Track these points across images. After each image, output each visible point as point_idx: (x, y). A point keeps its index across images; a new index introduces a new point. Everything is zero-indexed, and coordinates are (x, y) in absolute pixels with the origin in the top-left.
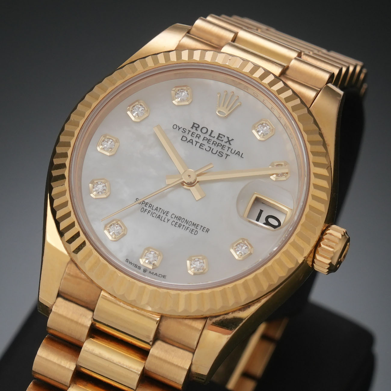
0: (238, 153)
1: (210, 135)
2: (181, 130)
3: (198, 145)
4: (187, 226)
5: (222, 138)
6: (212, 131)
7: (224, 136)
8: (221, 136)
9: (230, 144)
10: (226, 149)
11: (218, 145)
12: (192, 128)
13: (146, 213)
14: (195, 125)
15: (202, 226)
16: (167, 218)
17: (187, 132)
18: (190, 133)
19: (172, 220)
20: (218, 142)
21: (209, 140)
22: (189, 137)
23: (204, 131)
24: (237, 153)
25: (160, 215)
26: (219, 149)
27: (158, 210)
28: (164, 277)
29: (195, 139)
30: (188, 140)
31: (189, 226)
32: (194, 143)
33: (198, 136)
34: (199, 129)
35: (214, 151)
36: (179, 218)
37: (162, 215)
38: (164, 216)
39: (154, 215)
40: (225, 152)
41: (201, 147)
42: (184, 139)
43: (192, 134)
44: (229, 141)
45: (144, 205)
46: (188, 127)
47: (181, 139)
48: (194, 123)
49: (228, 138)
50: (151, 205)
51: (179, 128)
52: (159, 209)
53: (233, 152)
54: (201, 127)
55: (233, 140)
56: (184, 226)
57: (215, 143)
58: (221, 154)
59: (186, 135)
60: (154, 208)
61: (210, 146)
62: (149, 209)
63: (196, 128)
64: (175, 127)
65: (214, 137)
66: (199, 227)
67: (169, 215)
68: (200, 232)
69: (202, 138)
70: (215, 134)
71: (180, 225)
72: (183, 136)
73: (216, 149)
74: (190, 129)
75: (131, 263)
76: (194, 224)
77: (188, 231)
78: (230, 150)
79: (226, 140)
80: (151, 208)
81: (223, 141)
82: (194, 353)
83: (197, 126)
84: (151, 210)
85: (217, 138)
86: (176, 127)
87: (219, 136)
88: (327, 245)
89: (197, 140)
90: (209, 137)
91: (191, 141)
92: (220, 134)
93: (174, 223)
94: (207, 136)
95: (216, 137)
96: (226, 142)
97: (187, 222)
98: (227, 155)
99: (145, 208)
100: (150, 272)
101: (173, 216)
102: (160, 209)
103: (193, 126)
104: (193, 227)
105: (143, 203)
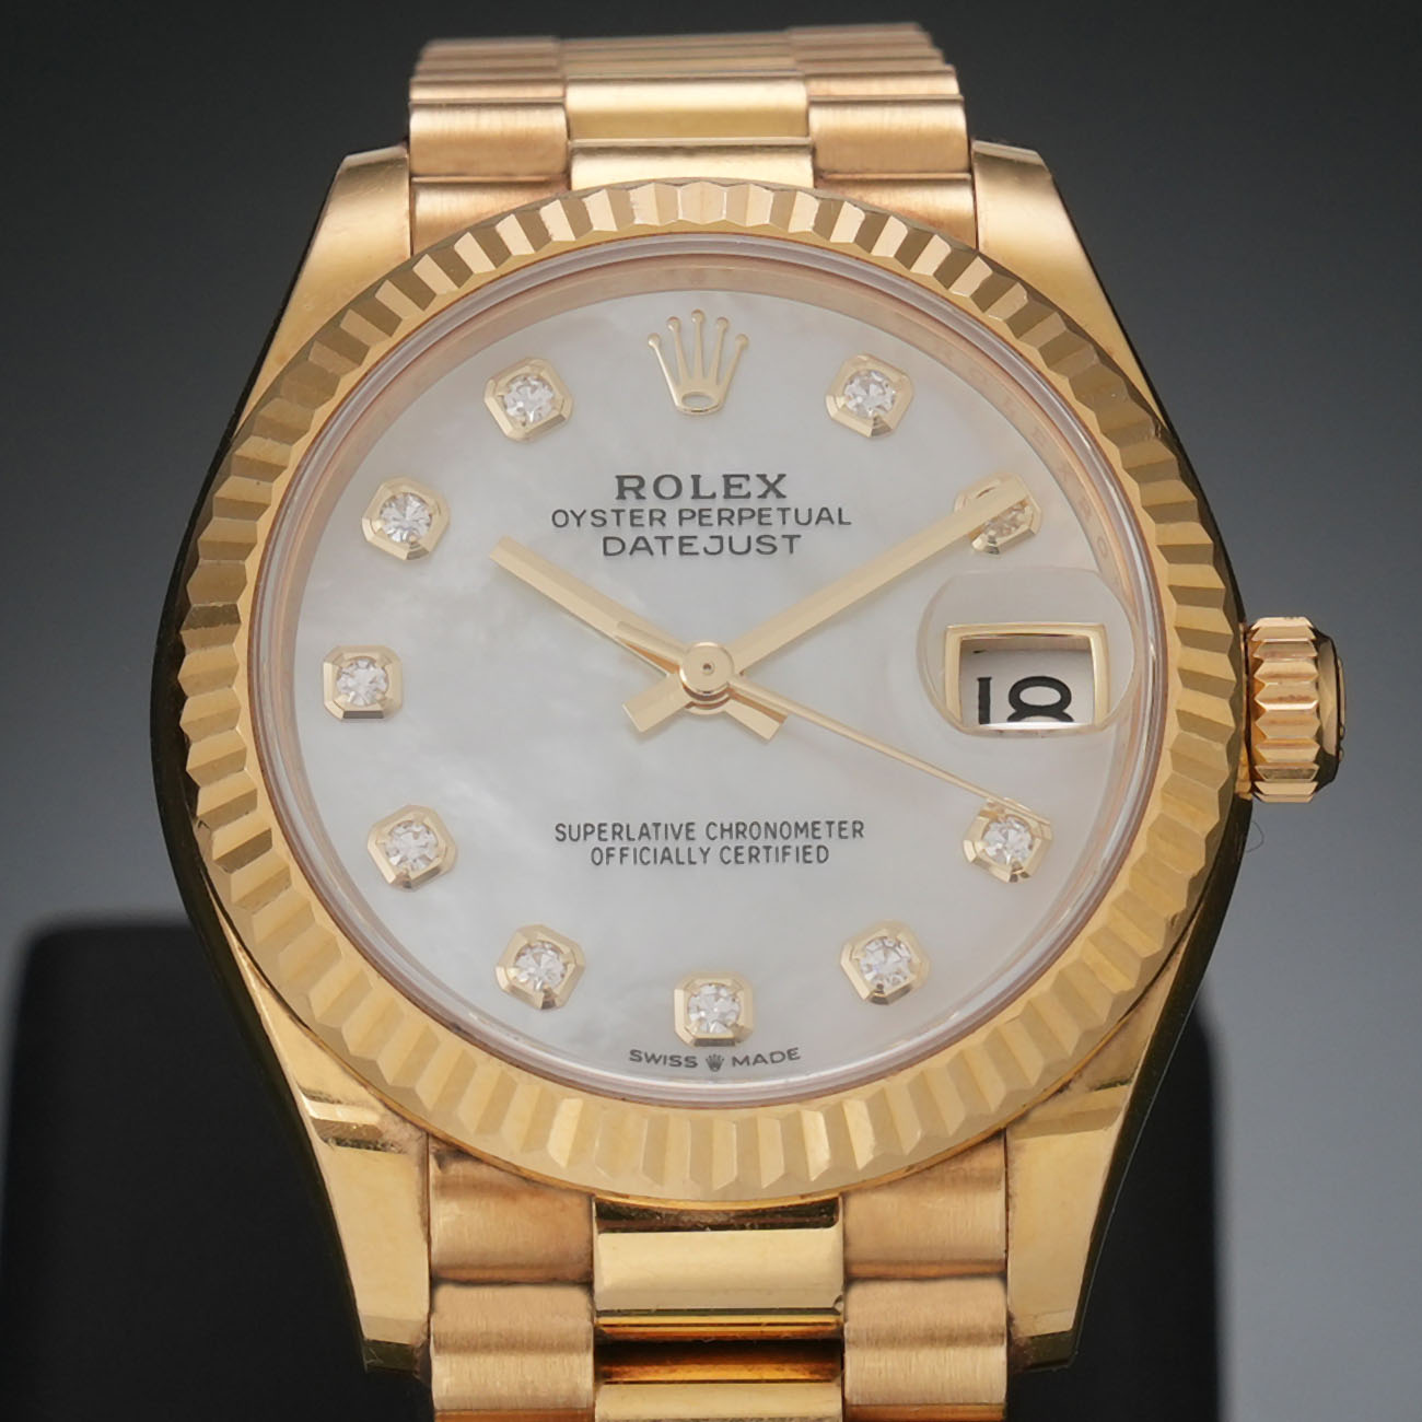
0: (825, 515)
1: (697, 495)
2: (588, 518)
3: (673, 546)
4: (779, 843)
5: (740, 486)
6: (696, 479)
7: (747, 477)
8: (733, 481)
9: (780, 495)
10: (775, 517)
11: (741, 519)
12: (621, 496)
13: (615, 860)
14: (628, 483)
15: (830, 823)
16: (695, 846)
17: (611, 518)
18: (625, 518)
19: (716, 846)
20: (735, 505)
21: (702, 515)
22: (629, 535)
23: (668, 488)
24: (820, 518)
25: (667, 849)
26: (752, 528)
27: (652, 834)
28: (791, 1054)
29: (651, 533)
30: (629, 547)
31: (786, 843)
32: (656, 546)
33: (658, 517)
34: (648, 491)
35: (740, 546)
36: (739, 830)
37: (672, 844)
38: (683, 844)
39: (648, 857)
40: (776, 529)
41: (686, 549)
42: (614, 547)
43: (632, 517)
44: (772, 487)
45: (593, 840)
46: (607, 498)
47: (606, 553)
48: (621, 479)
49: (763, 477)
50: (618, 829)
51: (578, 518)
52: (652, 830)
53: (803, 518)
54: (649, 484)
55: (781, 477)
56: (767, 848)
57: (726, 514)
58: (766, 546)
59: (611, 530)
60: (635, 833)
61: (715, 530)
62: (618, 844)
63: (636, 490)
64: (560, 519)
65: (714, 496)
66: (823, 831)
67: (699, 832)
68: (833, 844)
69: (673, 517)
70: (712, 484)
71: (754, 852)
72: (605, 539)
73: (740, 534)
74: (618, 505)
75: (653, 1058)
76: (800, 829)
77: (791, 858)
78: (790, 516)
79: (757, 487)
80: (624, 835)
81: (749, 495)
82: (1003, 1276)
83: (634, 483)
84: (625, 843)
85: (727, 496)
86: (563, 518)
87: (728, 486)
88: (1281, 700)
89: (658, 530)
90: (696, 506)
91: (641, 545)
92: (727, 478)
93: (729, 855)
94: (686, 500)
95: (721, 493)
96: (764, 496)
97: (771, 830)
98: (791, 538)
99: (604, 846)
100: (735, 1060)
101: (715, 831)
102: (657, 825)
103: (622, 490)
104: (801, 841)
105: (587, 830)
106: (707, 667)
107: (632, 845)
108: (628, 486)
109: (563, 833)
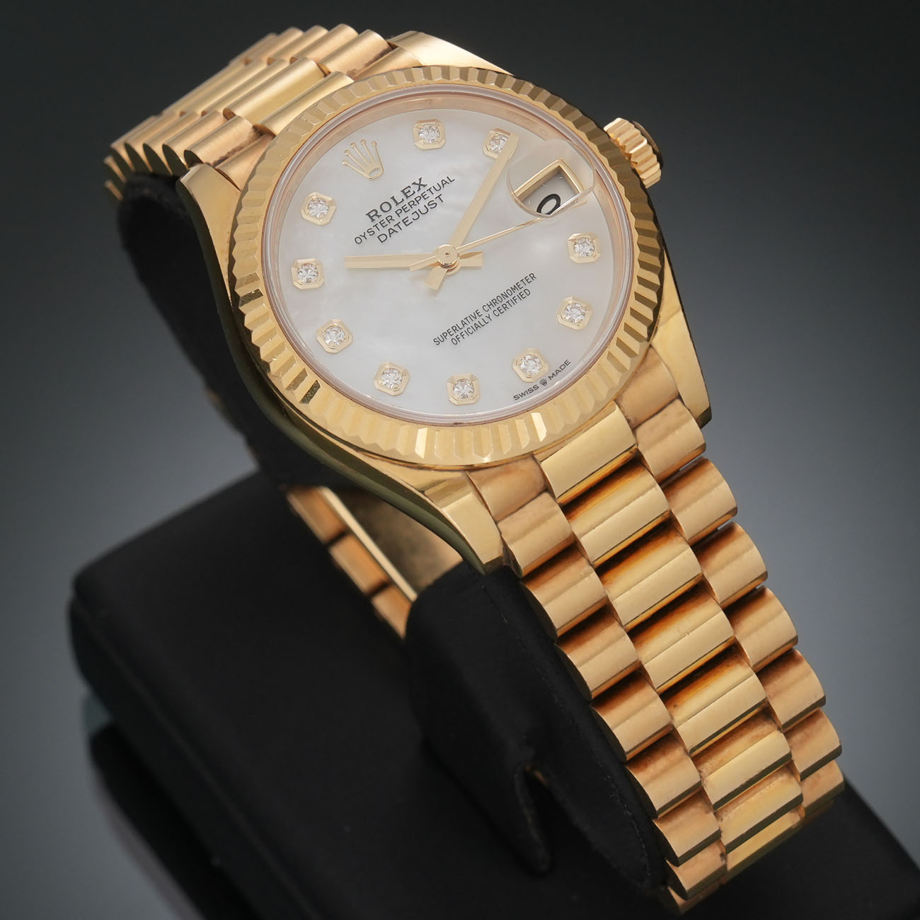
0: (444, 182)
1: (397, 204)
2: (367, 235)
3: (402, 225)
4: (511, 298)
5: (409, 191)
6: (393, 198)
7: (409, 187)
8: (406, 191)
9: (424, 186)
10: (428, 194)
11: (417, 201)
12: (373, 220)
13: (461, 339)
15: (522, 280)
16: (483, 317)
17: (375, 229)
19: (490, 312)
20: (412, 198)
21: (404, 209)
22: (385, 231)
23: (386, 207)
24: (443, 185)
25: (475, 324)
26: (423, 203)
27: (467, 322)
28: (566, 363)
29: (391, 225)
30: (388, 235)
31: (513, 296)
32: (397, 229)
33: (390, 219)
34: (380, 212)
35: (424, 210)
36: (494, 302)
37: (476, 321)
38: (479, 319)
39: (471, 331)
40: (432, 198)
41: (407, 223)
42: (383, 238)
43: (382, 224)
44: (420, 185)
45: (448, 336)
46: (368, 224)
47: (382, 242)
48: (368, 214)
49: (414, 183)
50: (454, 328)
51: (364, 236)
52: (465, 321)
53: (438, 188)
54: (379, 210)
55: (420, 179)
56: (508, 302)
57: (411, 203)
58: (433, 205)
59: (378, 233)
60: (461, 326)
61: (412, 211)
62: (458, 333)
63: (376, 215)
64: (359, 241)
65: (403, 200)
66: (522, 285)
67: (481, 311)
68: (528, 286)
69: (395, 216)
70: (399, 197)
71: (504, 306)
72: (378, 237)
73: (421, 207)
74: (374, 223)
75: (523, 395)
76: (514, 289)
77: (518, 300)
78: (433, 190)
79: (415, 188)
80: (458, 329)
81: (414, 192)
82: (679, 397)
83: (374, 213)
84: (460, 331)
85: (407, 197)
86: (359, 240)
87: (405, 194)
89: (393, 223)
90: (400, 207)
91: (392, 232)
92: (403, 191)
93: (497, 313)
94: (395, 207)
95: (404, 198)
96: (419, 189)
97: (505, 295)
98: (439, 197)
99: (454, 337)
100: (549, 377)
101: (486, 308)
102: (466, 318)
103: (371, 217)
104: (517, 292)
105: (444, 335)
106: (447, 254)
107: (462, 330)
108: (372, 215)
109: (437, 342)
